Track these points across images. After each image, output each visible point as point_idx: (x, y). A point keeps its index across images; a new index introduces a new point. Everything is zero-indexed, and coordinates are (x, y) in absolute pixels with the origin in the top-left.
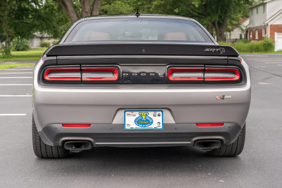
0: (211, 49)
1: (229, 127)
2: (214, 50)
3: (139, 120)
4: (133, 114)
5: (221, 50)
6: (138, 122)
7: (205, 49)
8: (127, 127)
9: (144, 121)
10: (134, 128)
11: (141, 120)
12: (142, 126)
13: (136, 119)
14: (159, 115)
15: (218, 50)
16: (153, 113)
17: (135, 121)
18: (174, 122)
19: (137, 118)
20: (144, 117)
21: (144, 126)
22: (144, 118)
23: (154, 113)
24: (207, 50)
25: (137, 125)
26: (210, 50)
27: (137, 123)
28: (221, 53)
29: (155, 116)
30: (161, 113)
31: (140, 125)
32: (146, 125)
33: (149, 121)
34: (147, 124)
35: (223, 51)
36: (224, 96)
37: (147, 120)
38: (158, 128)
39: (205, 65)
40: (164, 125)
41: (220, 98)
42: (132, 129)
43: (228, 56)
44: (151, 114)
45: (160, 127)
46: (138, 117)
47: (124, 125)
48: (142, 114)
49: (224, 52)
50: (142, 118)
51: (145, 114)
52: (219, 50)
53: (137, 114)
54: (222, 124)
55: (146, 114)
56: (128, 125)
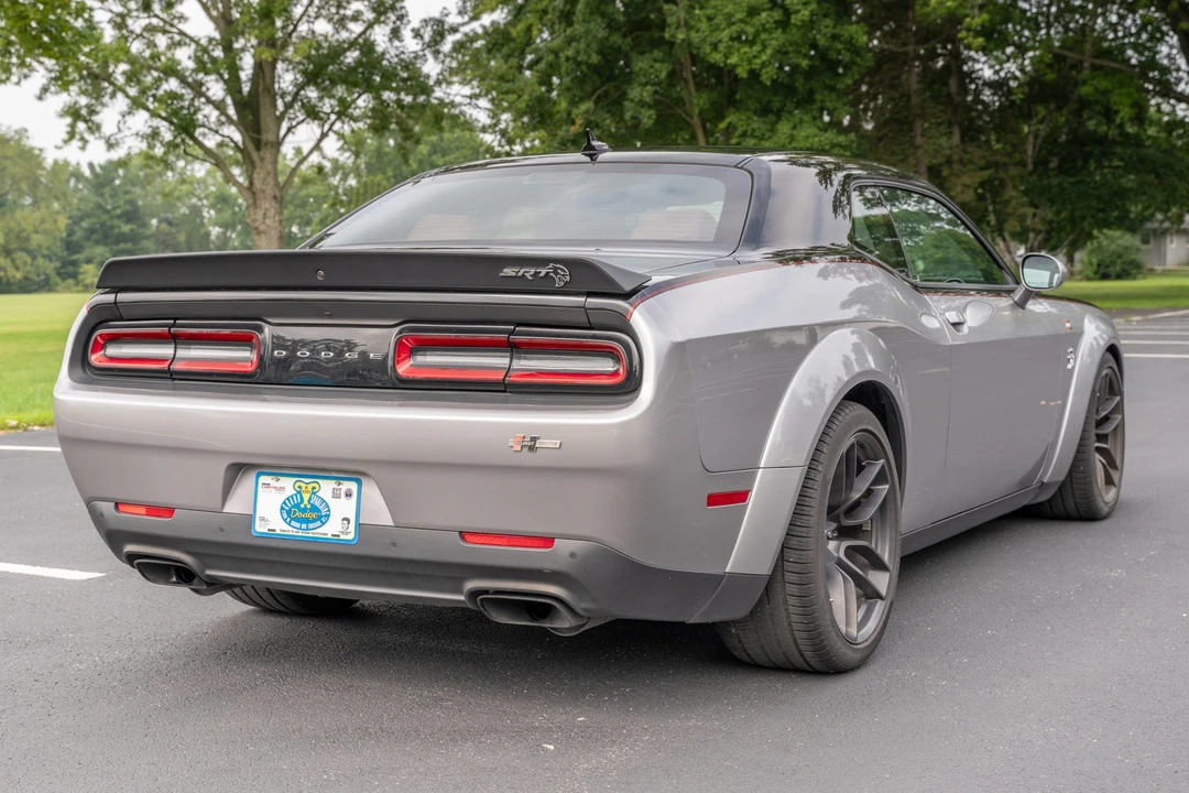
0: (522, 271)
1: (572, 555)
2: (533, 271)
3: (293, 507)
4: (278, 484)
5: (557, 274)
6: (289, 513)
7: (502, 271)
8: (260, 528)
9: (304, 510)
10: (278, 532)
11: (297, 506)
12: (298, 525)
13: (284, 503)
14: (349, 495)
15: (543, 272)
16: (331, 484)
17: (282, 508)
18: (390, 522)
19: (288, 499)
20: (306, 497)
21: (304, 526)
22: (306, 502)
23: (336, 486)
24: (509, 271)
25: (285, 520)
26: (517, 272)
27: (285, 516)
28: (559, 284)
29: (336, 495)
30: (353, 486)
31: (293, 523)
32: (311, 526)
33: (319, 511)
34: (314, 521)
35: (563, 276)
36: (534, 439)
37: (314, 509)
38: (342, 537)
40: (359, 526)
41: (522, 447)
42: (271, 536)
43: (590, 294)
44: (326, 488)
45: (347, 533)
46: (292, 496)
47: (249, 519)
48: (303, 485)
49: (568, 278)
50: (302, 500)
51: (310, 487)
52: (548, 273)
53: (288, 485)
54: (548, 541)
55: (314, 488)
56: (263, 519)
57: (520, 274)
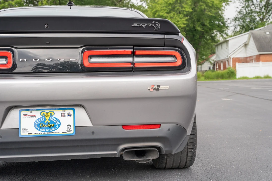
0: (142, 24)
1: (169, 130)
2: (146, 24)
3: (40, 123)
4: (32, 114)
5: (155, 25)
6: (39, 125)
7: (133, 24)
8: (23, 134)
9: (47, 123)
10: (33, 134)
11: (43, 122)
12: (44, 130)
13: (36, 121)
14: (69, 115)
15: (150, 25)
16: (61, 111)
17: (35, 124)
18: (90, 124)
19: (38, 120)
20: (47, 118)
21: (47, 130)
22: (47, 120)
23: (63, 112)
24: (136, 25)
25: (37, 129)
26: (139, 25)
27: (37, 127)
28: (156, 29)
29: (63, 116)
30: (71, 112)
31: (41, 130)
32: (51, 130)
33: (55, 123)
34: (53, 127)
35: (158, 26)
36: (159, 86)
37: (52, 122)
38: (68, 133)
39: (134, 46)
40: (76, 128)
41: (154, 89)
42: (30, 136)
43: (165, 34)
44: (57, 114)
45: (70, 131)
46: (40, 118)
47: (17, 131)
48: (46, 114)
49: (160, 27)
50: (45, 119)
51: (49, 114)
52: (152, 25)
53: (37, 114)
54: (159, 125)
55: (51, 114)
56: (24, 130)
57: (140, 26)
